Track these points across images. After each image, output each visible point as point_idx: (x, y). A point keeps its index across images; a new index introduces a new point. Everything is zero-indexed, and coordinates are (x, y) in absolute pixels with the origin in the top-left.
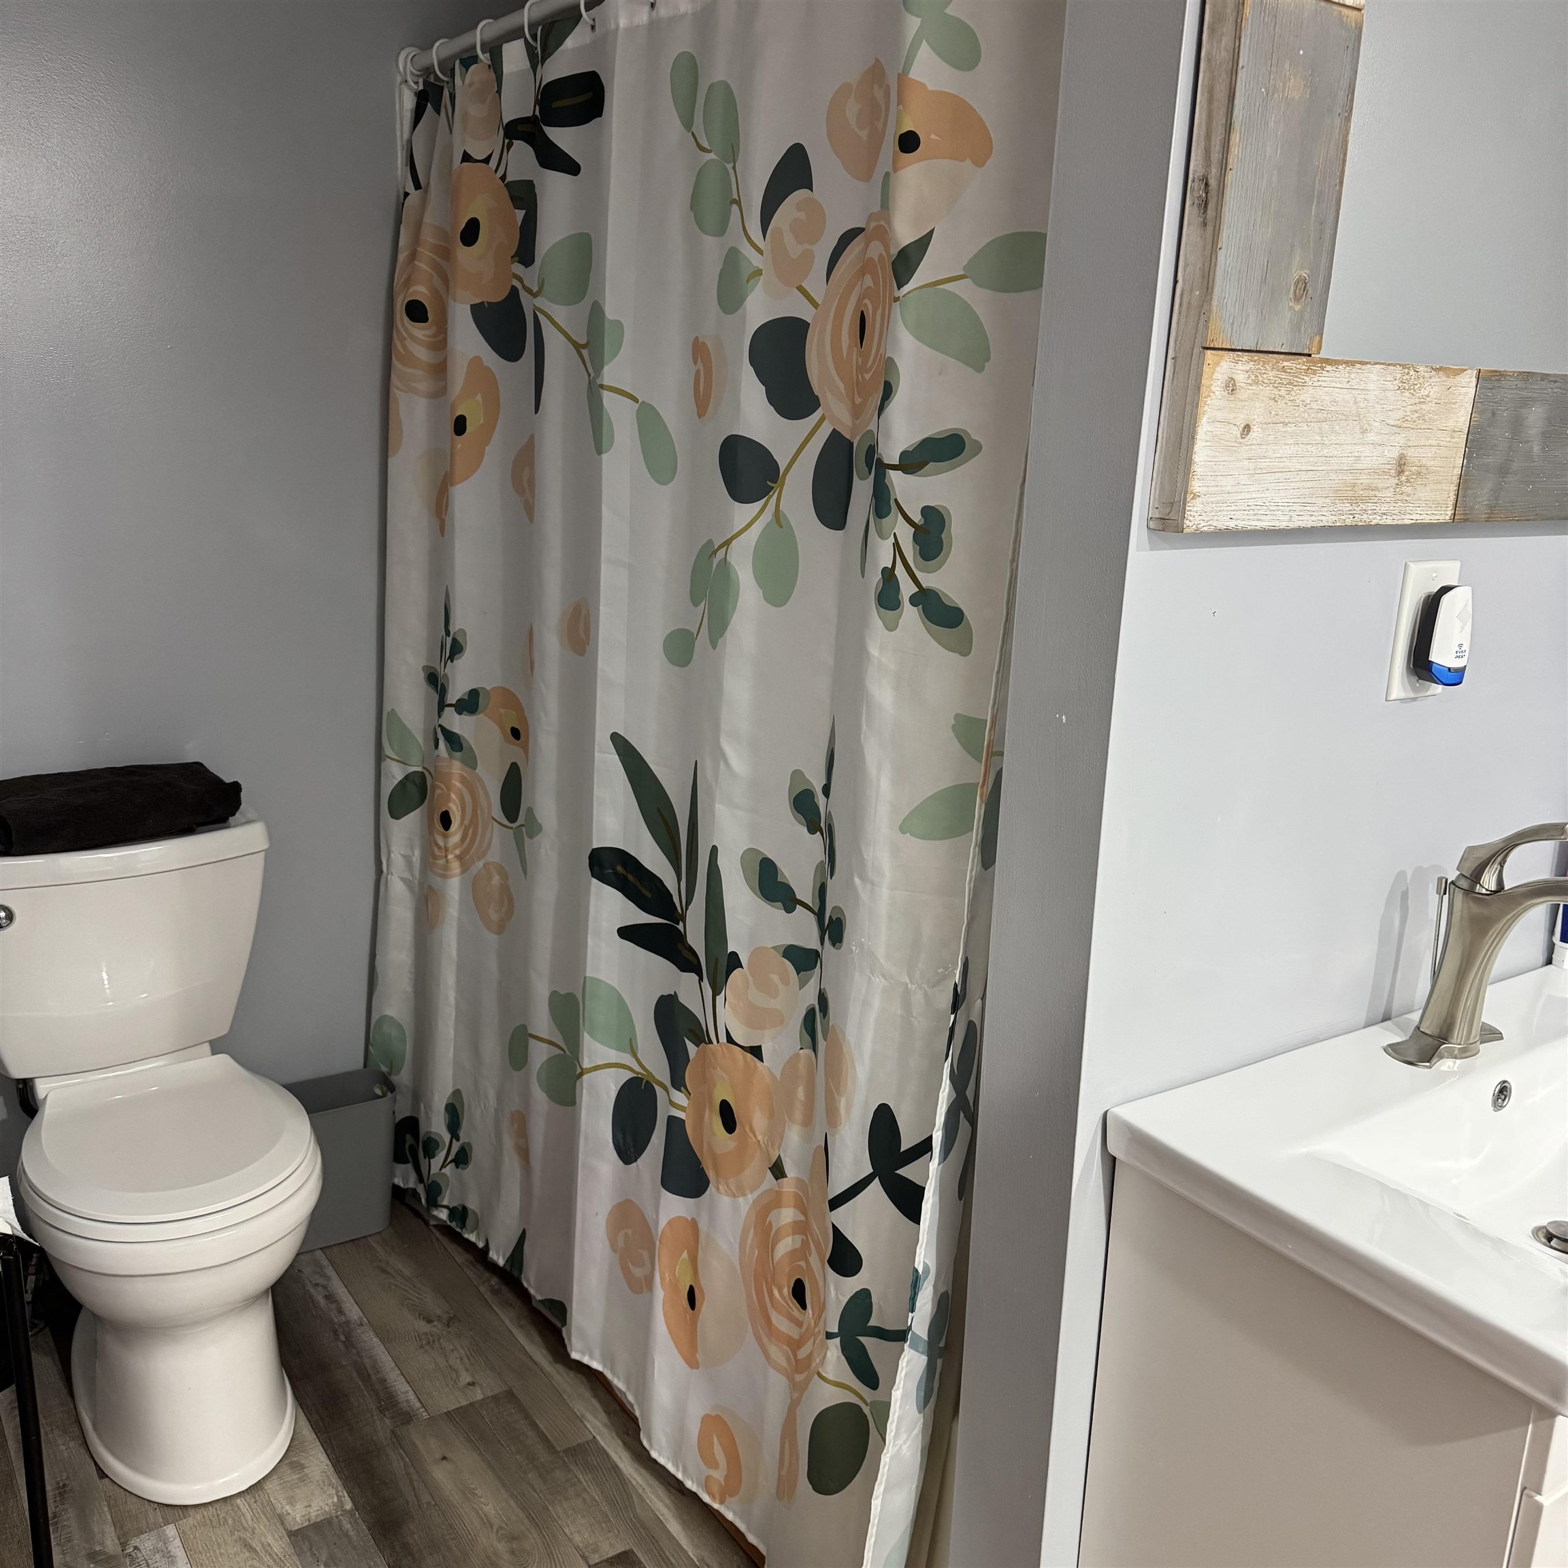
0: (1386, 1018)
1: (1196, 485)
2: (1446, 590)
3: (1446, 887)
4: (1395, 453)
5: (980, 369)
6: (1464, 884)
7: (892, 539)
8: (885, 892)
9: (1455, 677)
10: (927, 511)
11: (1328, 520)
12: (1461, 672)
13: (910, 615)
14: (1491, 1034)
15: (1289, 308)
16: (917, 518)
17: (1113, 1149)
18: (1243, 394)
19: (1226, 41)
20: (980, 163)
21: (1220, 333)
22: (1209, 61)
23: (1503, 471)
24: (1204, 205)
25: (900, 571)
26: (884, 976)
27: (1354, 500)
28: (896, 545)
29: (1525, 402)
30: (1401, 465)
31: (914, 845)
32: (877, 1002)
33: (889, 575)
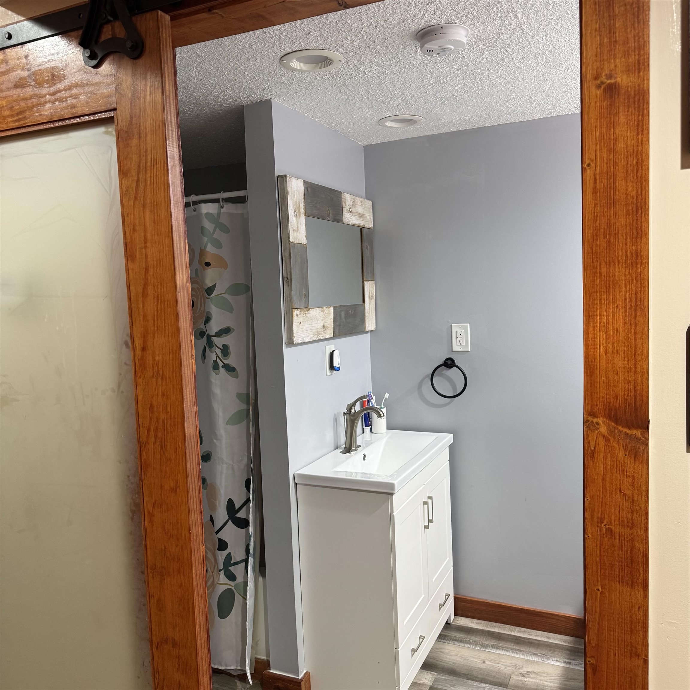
0: (337, 448)
1: (294, 335)
2: (334, 351)
3: (345, 414)
4: (322, 325)
5: (232, 312)
6: (348, 412)
7: (215, 353)
8: (224, 442)
9: (338, 369)
10: (223, 345)
11: (314, 339)
12: (339, 367)
13: (222, 370)
14: (359, 446)
15: (304, 299)
16: (221, 347)
17: (296, 482)
18: (299, 316)
19: (288, 253)
20: (226, 268)
21: (294, 306)
22: (284, 256)
23: (340, 325)
24: (288, 282)
25: (218, 360)
26: (226, 464)
27: (318, 335)
28: (216, 354)
29: (341, 311)
30: (324, 326)
31: (230, 427)
32: (225, 471)
33: (215, 362)
